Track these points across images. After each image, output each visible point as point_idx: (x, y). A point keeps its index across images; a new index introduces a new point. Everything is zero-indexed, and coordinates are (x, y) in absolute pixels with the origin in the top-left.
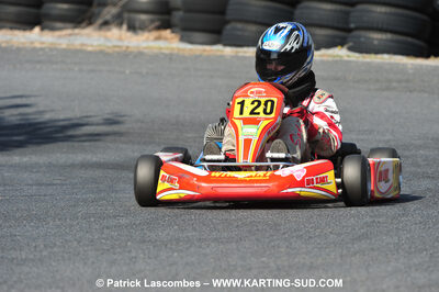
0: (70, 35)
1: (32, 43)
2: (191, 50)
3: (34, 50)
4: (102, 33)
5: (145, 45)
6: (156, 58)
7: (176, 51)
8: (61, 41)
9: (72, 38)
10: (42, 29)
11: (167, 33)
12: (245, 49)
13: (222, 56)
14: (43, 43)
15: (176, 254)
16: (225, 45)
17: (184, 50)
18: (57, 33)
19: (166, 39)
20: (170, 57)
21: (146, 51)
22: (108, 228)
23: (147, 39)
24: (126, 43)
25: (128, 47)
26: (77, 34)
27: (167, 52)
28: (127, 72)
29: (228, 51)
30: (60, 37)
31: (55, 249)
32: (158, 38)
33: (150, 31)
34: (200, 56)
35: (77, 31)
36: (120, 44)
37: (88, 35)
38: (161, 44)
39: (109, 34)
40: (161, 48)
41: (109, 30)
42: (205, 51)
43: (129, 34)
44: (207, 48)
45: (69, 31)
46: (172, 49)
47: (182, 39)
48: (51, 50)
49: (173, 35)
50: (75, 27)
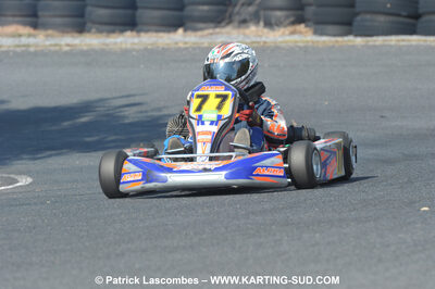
0: (211, 34)
1: (176, 43)
2: (324, 42)
3: (179, 50)
4: (242, 31)
5: (280, 39)
6: (291, 51)
7: (310, 44)
8: (203, 40)
9: (214, 37)
10: (185, 30)
11: (302, 27)
12: (375, 38)
13: (353, 46)
14: (186, 43)
15: (317, 235)
16: (356, 35)
17: (318, 42)
18: (200, 33)
19: (301, 33)
20: (306, 50)
21: (283, 45)
22: (253, 213)
23: (283, 34)
24: (264, 39)
25: (265, 42)
26: (218, 33)
27: (301, 45)
28: (266, 65)
29: (359, 41)
30: (202, 36)
31: (204, 236)
32: (293, 33)
33: (285, 26)
34: (333, 47)
35: (218, 30)
36: (258, 39)
37: (228, 33)
38: (296, 37)
39: (247, 31)
40: (296, 42)
41: (248, 27)
42: (337, 41)
43: (266, 30)
44: (339, 39)
45: (211, 31)
46: (308, 42)
47: (316, 33)
48: (194, 49)
49: (308, 29)
50: (216, 27)
